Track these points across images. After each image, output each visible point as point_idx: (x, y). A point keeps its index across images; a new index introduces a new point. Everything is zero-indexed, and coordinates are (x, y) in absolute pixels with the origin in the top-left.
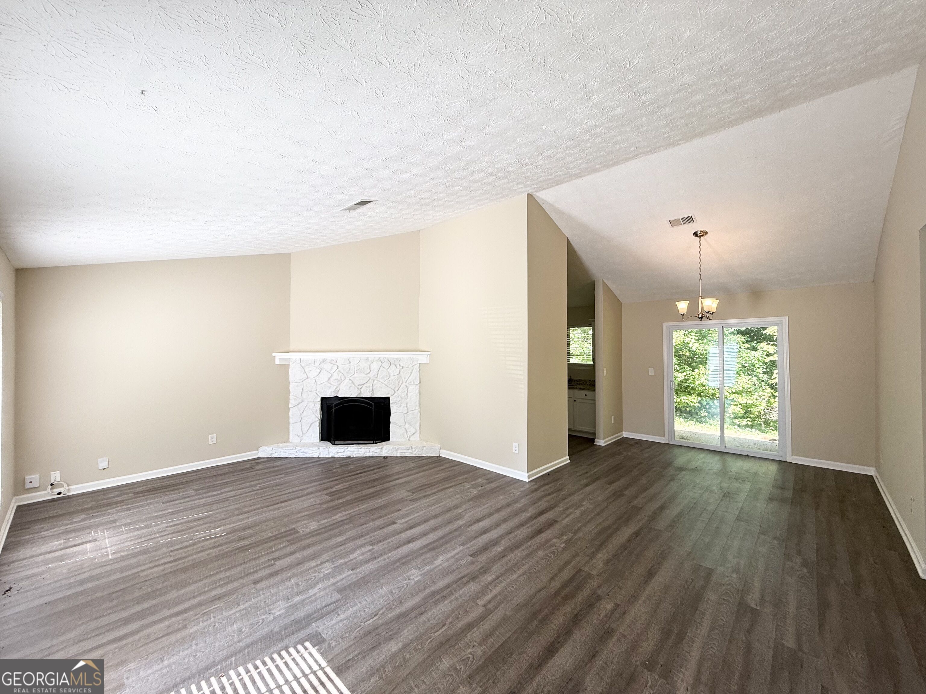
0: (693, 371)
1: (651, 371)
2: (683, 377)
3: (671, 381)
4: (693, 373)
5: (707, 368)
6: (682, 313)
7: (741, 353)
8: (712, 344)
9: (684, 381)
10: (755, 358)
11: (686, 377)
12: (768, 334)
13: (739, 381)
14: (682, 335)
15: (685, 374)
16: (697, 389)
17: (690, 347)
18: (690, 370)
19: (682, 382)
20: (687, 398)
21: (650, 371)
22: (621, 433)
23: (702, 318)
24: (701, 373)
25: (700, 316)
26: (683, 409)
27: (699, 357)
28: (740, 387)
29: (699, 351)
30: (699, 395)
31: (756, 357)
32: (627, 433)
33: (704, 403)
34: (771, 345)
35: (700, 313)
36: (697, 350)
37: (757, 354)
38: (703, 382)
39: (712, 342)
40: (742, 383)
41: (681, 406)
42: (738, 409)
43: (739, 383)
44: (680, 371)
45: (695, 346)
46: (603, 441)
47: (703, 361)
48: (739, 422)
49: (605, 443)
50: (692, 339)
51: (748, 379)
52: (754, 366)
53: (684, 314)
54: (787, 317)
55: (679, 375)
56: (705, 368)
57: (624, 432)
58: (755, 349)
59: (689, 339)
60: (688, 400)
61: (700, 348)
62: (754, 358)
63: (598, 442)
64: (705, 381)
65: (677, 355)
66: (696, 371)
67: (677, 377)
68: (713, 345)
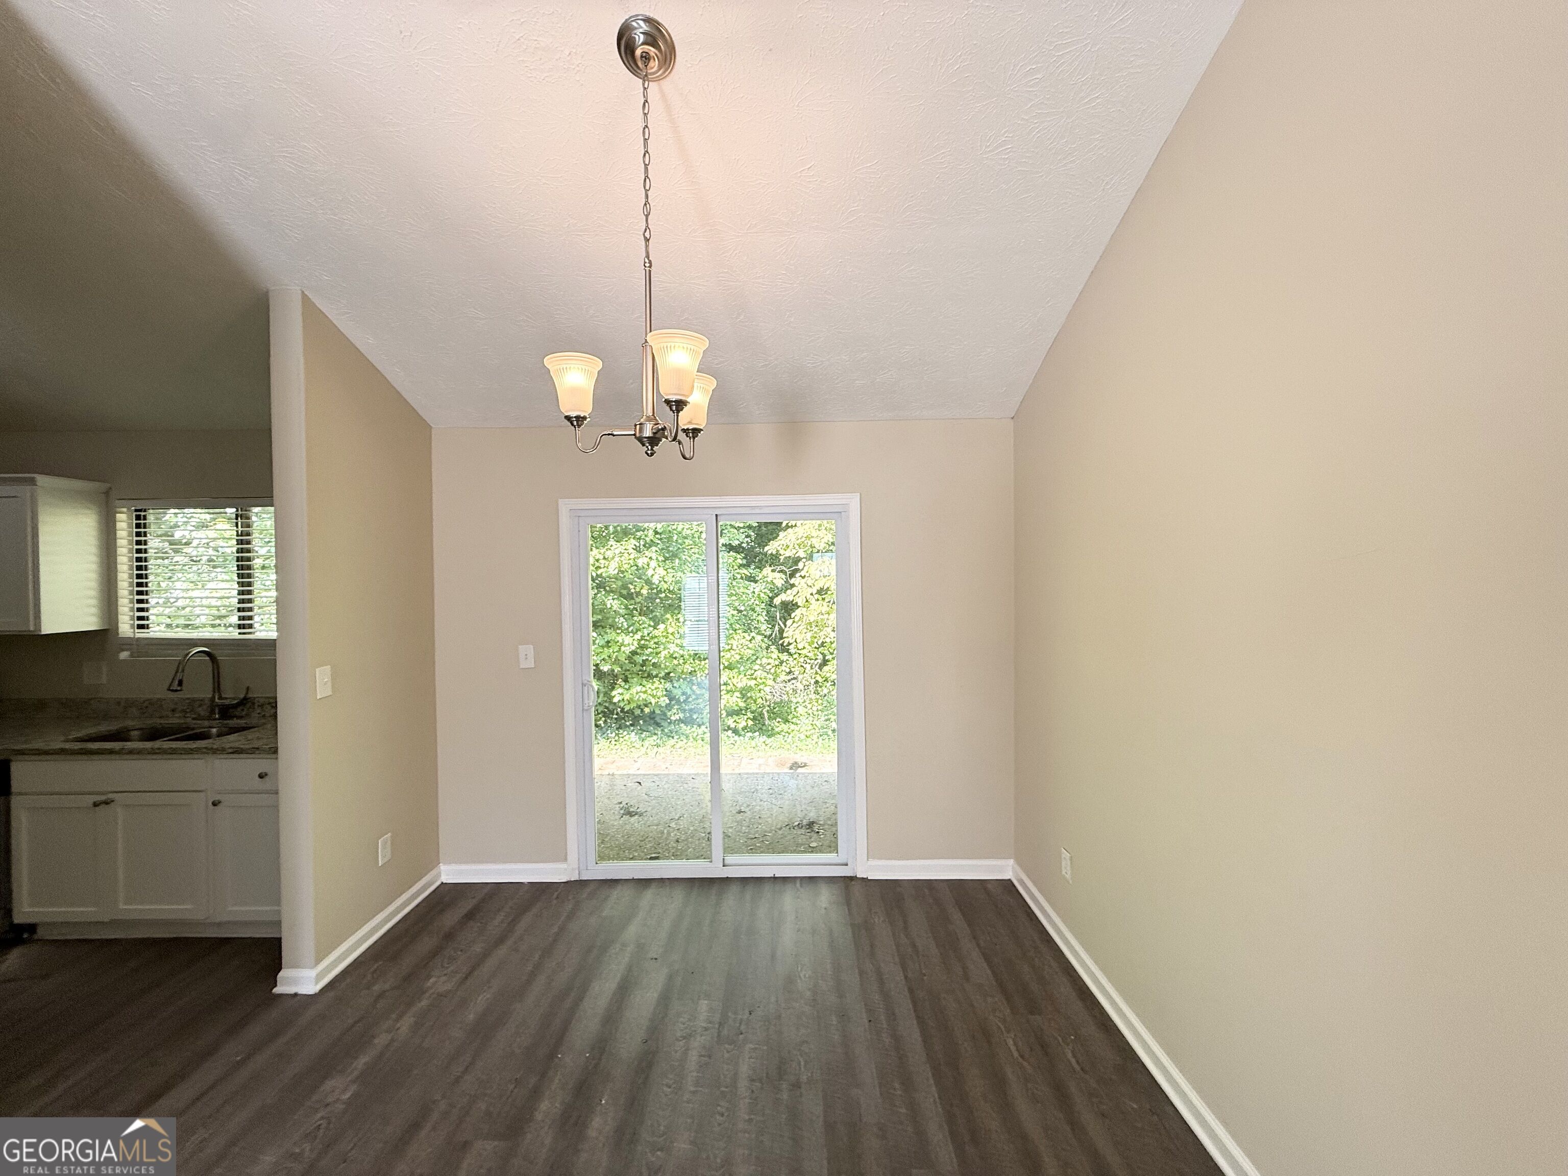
0: (655, 628)
1: (527, 656)
2: (635, 643)
3: (583, 685)
4: (656, 633)
5: (681, 620)
6: (573, 414)
7: (736, 588)
8: (689, 570)
9: (638, 651)
10: (755, 596)
11: (643, 642)
12: (770, 552)
13: (735, 643)
14: (631, 551)
15: (637, 636)
16: (663, 666)
17: (650, 575)
18: (649, 625)
19: (634, 653)
20: (644, 689)
21: (522, 657)
22: (433, 873)
23: (654, 440)
24: (671, 630)
25: (648, 433)
26: (637, 712)
27: (666, 596)
28: (736, 656)
29: (665, 586)
30: (667, 677)
31: (757, 593)
32: (454, 867)
33: (677, 692)
34: (779, 572)
35: (649, 419)
36: (663, 583)
37: (758, 588)
38: (674, 652)
39: (690, 566)
40: (740, 647)
41: (632, 705)
42: (734, 699)
43: (734, 647)
44: (630, 629)
45: (657, 573)
46: (312, 973)
47: (674, 605)
48: (735, 724)
49: (319, 978)
50: (651, 558)
51: (749, 638)
52: (753, 610)
53: (580, 420)
54: (859, 494)
55: (628, 639)
56: (678, 620)
57: (442, 867)
58: (752, 579)
59: (646, 560)
60: (645, 692)
61: (669, 579)
62: (753, 596)
63: (295, 981)
64: (677, 649)
65: (624, 592)
66: (661, 627)
67: (622, 645)
68: (691, 572)
